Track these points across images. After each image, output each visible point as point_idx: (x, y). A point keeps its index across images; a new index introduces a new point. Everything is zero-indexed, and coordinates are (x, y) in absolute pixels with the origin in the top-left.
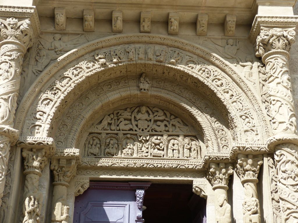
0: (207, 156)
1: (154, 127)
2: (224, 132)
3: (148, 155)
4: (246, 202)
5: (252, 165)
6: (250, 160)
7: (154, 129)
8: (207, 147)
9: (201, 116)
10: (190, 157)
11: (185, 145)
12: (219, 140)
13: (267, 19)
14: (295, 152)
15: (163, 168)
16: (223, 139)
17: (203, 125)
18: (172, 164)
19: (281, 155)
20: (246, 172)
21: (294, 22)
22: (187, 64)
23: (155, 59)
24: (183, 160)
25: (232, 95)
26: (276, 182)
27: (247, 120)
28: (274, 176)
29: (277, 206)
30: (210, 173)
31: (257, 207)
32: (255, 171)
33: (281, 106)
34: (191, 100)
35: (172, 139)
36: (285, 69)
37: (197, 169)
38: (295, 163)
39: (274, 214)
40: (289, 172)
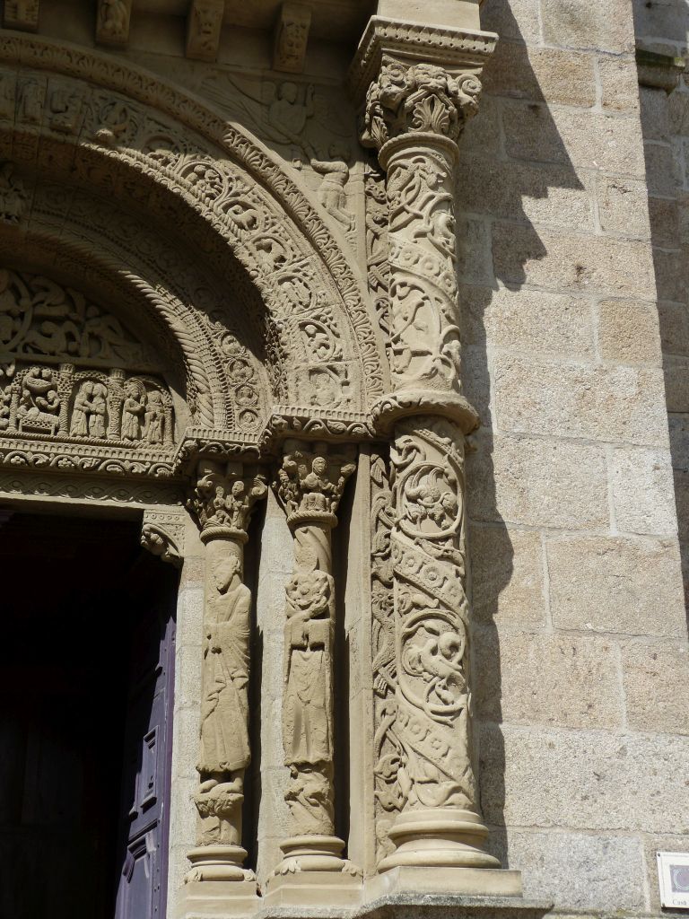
0: (193, 439)
1: (34, 337)
2: (247, 370)
3: (8, 425)
4: (296, 583)
5: (323, 475)
6: (319, 459)
7: (33, 343)
8: (194, 411)
9: (183, 315)
10: (139, 437)
11: (128, 401)
12: (231, 392)
13: (402, 34)
14: (450, 444)
15: (52, 467)
16: (245, 389)
17: (188, 345)
18: (81, 457)
19: (410, 450)
20: (305, 495)
21: (479, 53)
22: (148, 148)
23: (47, 122)
24: (119, 446)
25: (282, 259)
26: (389, 527)
27: (320, 336)
28: (383, 509)
29: (385, 598)
30: (196, 490)
31: (328, 599)
32: (332, 493)
33: (421, 305)
34: (155, 261)
35: (85, 380)
36: (443, 193)
37: (157, 475)
38: (447, 475)
39: (375, 621)
40: (425, 502)
